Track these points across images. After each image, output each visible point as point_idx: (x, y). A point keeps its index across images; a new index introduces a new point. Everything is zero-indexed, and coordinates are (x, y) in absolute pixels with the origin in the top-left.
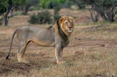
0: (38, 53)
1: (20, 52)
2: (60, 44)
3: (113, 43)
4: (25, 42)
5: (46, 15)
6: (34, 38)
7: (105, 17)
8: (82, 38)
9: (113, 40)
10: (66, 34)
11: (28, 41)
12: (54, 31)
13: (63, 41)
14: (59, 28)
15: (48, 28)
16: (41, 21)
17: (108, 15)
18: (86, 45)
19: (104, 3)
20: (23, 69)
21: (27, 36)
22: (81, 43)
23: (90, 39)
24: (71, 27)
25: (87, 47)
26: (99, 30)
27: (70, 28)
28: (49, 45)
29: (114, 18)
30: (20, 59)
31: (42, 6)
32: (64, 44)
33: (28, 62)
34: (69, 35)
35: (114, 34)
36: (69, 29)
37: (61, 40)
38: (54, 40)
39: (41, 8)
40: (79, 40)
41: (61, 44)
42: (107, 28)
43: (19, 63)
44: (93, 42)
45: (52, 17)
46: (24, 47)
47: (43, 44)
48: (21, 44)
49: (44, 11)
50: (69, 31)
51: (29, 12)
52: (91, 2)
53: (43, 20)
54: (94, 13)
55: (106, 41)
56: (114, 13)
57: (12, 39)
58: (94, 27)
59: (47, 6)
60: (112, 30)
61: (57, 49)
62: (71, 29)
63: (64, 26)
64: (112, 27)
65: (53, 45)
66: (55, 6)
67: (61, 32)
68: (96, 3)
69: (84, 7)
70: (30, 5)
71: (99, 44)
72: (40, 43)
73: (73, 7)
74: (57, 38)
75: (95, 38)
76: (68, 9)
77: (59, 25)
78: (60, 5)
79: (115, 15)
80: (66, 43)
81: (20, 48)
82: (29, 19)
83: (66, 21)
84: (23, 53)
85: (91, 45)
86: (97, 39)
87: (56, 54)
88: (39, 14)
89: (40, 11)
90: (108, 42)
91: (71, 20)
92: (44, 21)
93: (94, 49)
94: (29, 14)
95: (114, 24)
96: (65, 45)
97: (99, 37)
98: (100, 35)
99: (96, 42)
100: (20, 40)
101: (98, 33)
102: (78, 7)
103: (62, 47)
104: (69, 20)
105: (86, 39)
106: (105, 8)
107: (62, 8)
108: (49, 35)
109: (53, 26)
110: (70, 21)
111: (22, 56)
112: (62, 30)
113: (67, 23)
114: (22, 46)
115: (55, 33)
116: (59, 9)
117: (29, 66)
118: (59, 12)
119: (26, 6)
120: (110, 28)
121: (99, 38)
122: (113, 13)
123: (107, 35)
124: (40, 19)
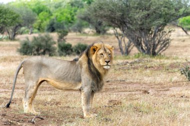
0: (49, 100)
1: (28, 96)
2: (89, 86)
3: (161, 89)
4: (35, 82)
5: (47, 42)
6: (49, 76)
7: (142, 48)
8: (111, 80)
9: (160, 84)
10: (101, 71)
11: (39, 81)
12: (81, 67)
13: (94, 82)
14: (89, 62)
15: (71, 62)
16: (38, 50)
17: (146, 46)
18: (120, 90)
19: (141, 26)
20: (33, 123)
21: (39, 72)
22: (111, 87)
23: (124, 81)
24: (109, 61)
25: (123, 93)
26: (137, 68)
27: (107, 62)
28: (72, 88)
29: (156, 51)
30: (27, 107)
31: (38, 27)
32: (96, 87)
33: (39, 113)
34: (105, 73)
35: (160, 74)
36: (106, 64)
37: (91, 81)
38: (80, 81)
39: (36, 30)
40: (108, 82)
41: (92, 87)
42: (148, 66)
43: (25, 114)
44: (129, 85)
45: (56, 46)
46: (33, 90)
47: (62, 85)
48: (30, 85)
49: (43, 35)
50: (105, 67)
51: (18, 37)
52: (121, 24)
53: (41, 49)
54: (124, 40)
55: (151, 85)
56: (157, 42)
57: (15, 77)
58: (128, 62)
59: (46, 28)
60: (156, 68)
61: (85, 94)
62: (109, 64)
63: (98, 58)
64: (156, 64)
65: (78, 87)
66: (59, 27)
67: (92, 69)
68: (128, 25)
69: (105, 32)
70: (20, 26)
71: (140, 90)
72: (58, 84)
73: (87, 30)
74: (86, 77)
75: (132, 80)
76: (78, 33)
77: (90, 58)
78: (65, 26)
79: (157, 45)
80: (99, 86)
81: (28, 91)
82: (19, 48)
83: (101, 51)
84: (32, 100)
85: (127, 91)
86: (135, 81)
87: (83, 102)
88: (35, 39)
89: (37, 35)
90: (152, 86)
91: (109, 49)
92: (42, 51)
93: (134, 97)
94: (18, 40)
95: (157, 59)
96: (97, 89)
97: (137, 79)
98: (139, 75)
99: (135, 85)
100: (28, 79)
101: (136, 72)
102: (95, 31)
103: (93, 92)
104: (105, 50)
105: (118, 80)
106: (143, 34)
107: (70, 31)
108: (72, 73)
109: (80, 59)
110: (108, 51)
111: (31, 103)
112: (93, 65)
113: (102, 54)
114: (31, 87)
115: (82, 69)
116: (66, 33)
117: (42, 119)
118: (65, 37)
119: (15, 26)
120: (153, 65)
121: (138, 81)
122: (155, 42)
123: (149, 77)
124: (36, 47)
